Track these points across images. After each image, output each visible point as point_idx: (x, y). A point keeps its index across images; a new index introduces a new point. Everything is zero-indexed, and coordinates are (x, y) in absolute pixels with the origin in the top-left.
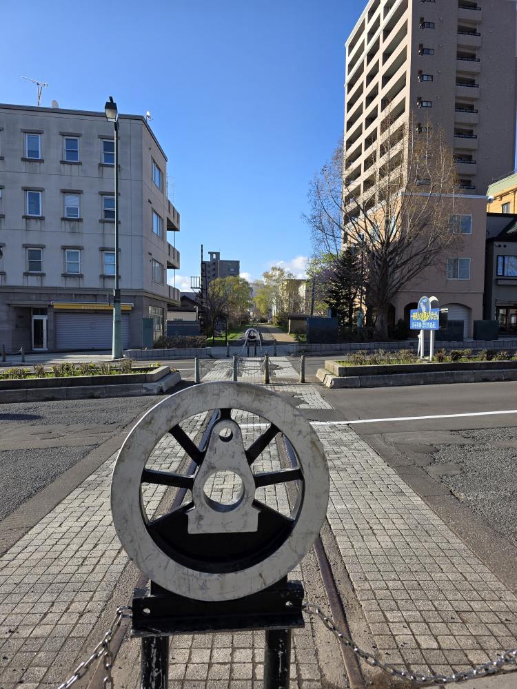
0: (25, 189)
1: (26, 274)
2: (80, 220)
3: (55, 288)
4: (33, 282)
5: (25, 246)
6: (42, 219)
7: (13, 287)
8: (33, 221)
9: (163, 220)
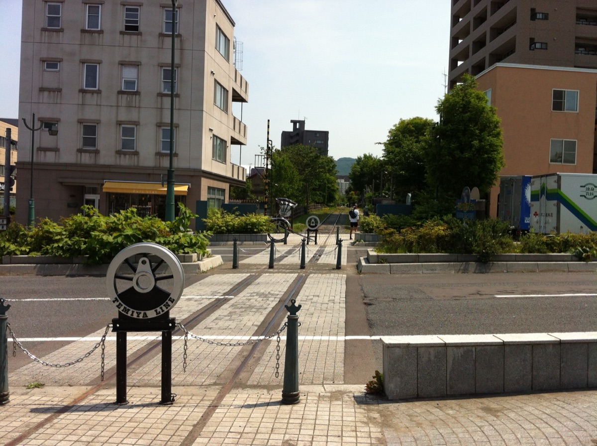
0: (83, 62)
1: (80, 151)
2: (137, 93)
3: (109, 166)
4: (86, 159)
5: (80, 122)
6: (99, 92)
7: (66, 165)
8: (88, 96)
9: (227, 91)
